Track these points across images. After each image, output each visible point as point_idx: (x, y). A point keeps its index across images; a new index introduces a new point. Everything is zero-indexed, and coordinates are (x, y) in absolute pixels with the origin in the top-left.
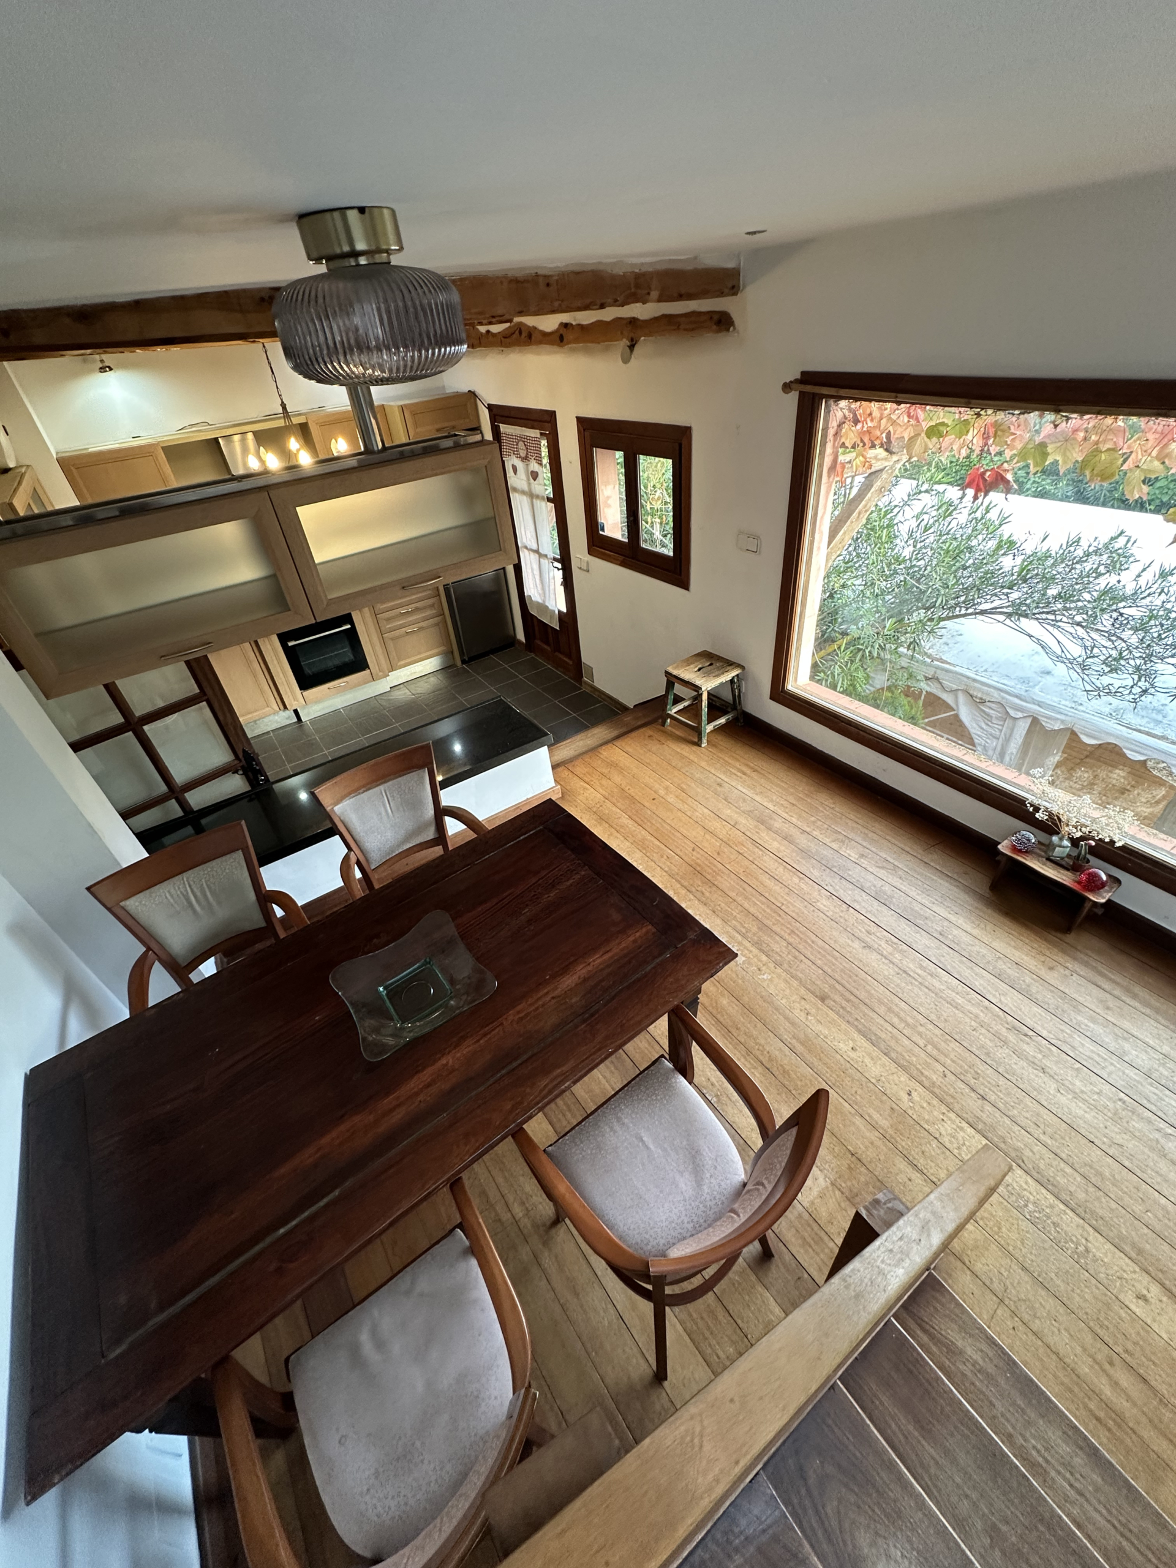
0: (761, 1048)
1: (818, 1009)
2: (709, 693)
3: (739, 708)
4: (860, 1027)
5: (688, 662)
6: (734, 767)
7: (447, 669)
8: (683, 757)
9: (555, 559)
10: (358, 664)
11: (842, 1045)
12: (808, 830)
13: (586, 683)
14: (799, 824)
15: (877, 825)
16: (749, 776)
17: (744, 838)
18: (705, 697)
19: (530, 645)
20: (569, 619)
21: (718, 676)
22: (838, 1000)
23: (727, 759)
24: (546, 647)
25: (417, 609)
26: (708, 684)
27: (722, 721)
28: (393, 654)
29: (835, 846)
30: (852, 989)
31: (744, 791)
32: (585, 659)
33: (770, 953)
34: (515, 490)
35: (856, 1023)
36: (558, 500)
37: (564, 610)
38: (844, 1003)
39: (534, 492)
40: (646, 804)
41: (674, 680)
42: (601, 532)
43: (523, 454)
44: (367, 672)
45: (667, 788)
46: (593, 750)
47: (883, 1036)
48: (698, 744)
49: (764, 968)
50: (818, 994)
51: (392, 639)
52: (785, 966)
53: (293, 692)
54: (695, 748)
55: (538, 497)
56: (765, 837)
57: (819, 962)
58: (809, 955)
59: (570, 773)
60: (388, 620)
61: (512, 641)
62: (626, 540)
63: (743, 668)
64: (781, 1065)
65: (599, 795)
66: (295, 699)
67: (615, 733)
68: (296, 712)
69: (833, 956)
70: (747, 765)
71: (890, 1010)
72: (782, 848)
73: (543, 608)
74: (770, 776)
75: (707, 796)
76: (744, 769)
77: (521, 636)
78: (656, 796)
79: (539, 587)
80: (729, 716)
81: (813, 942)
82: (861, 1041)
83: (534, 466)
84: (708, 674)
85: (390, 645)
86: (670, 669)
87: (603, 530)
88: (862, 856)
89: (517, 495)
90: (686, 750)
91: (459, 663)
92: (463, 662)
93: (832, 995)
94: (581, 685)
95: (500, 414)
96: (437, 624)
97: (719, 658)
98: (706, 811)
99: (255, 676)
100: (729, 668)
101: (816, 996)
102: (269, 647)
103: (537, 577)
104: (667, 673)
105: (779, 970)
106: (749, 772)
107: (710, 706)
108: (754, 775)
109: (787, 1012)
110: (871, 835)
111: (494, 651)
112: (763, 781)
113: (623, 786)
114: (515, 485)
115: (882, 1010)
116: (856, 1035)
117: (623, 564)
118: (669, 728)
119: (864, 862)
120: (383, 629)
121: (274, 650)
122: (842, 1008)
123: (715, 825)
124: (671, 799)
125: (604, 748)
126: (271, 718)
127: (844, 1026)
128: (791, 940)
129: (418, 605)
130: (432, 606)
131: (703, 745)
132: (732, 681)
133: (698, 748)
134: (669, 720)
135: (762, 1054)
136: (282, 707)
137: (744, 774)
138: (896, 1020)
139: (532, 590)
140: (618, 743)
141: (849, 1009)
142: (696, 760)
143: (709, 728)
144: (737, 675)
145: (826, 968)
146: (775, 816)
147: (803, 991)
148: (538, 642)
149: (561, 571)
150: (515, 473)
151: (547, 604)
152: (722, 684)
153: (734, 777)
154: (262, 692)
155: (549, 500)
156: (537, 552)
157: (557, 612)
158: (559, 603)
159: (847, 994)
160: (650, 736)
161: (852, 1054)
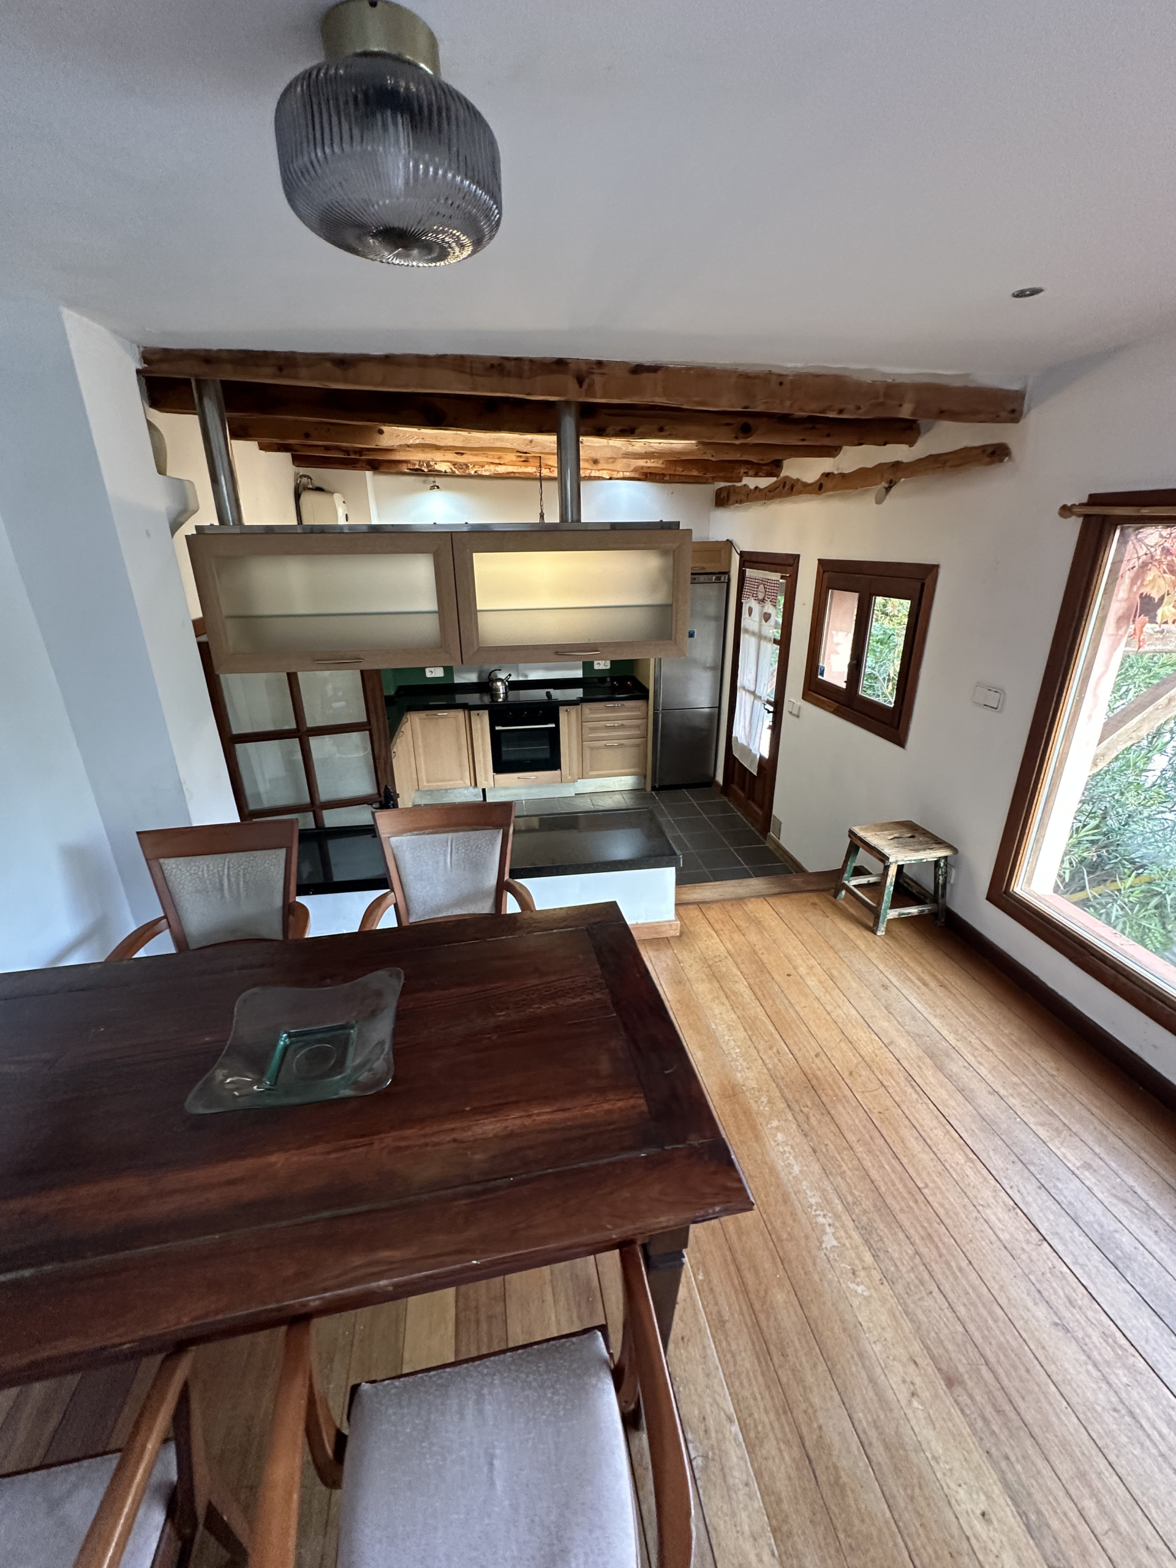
0: (810, 1411)
1: (936, 1396)
2: (900, 868)
3: (940, 901)
4: (1010, 1476)
5: (884, 827)
6: (913, 972)
7: (637, 792)
8: (846, 938)
9: (769, 702)
10: (552, 762)
11: (962, 1494)
12: (1002, 1092)
13: (771, 838)
14: (989, 1078)
15: (1127, 1129)
16: (931, 990)
17: (896, 1066)
18: (893, 872)
19: (726, 789)
20: (768, 767)
21: (917, 850)
22: (978, 1398)
23: (906, 959)
24: (740, 792)
25: (622, 726)
26: (900, 856)
27: (914, 910)
28: (587, 763)
29: (1042, 1132)
30: (1013, 1392)
31: (918, 1006)
32: (776, 811)
33: (881, 1255)
34: (747, 631)
35: (1003, 1464)
36: (784, 643)
37: (766, 755)
38: (989, 1411)
39: (763, 633)
40: (776, 976)
41: (858, 843)
42: (820, 677)
43: (761, 596)
44: (558, 772)
45: (811, 968)
46: (740, 900)
47: (1055, 1524)
48: (873, 931)
49: (862, 1274)
50: (944, 1366)
51: (592, 748)
52: (900, 1288)
53: (486, 772)
54: (867, 934)
55: (765, 638)
56: (929, 1077)
57: (962, 1311)
58: (947, 1287)
59: (701, 915)
60: (593, 729)
61: (711, 782)
62: (844, 686)
63: (955, 850)
64: (836, 1468)
65: (722, 949)
66: (487, 780)
67: (777, 890)
68: (484, 790)
69: (990, 1313)
70: (934, 976)
71: (1082, 1475)
72: (952, 1103)
73: (746, 751)
74: (962, 1000)
75: (863, 995)
76: (927, 978)
77: (720, 778)
78: (793, 972)
79: (747, 729)
80: (926, 908)
81: (960, 1269)
82: (1005, 1511)
83: (769, 608)
84: (904, 846)
85: (587, 752)
86: (857, 830)
87: (822, 674)
88: (1087, 1166)
89: (747, 636)
90: (855, 933)
91: (649, 788)
92: (654, 788)
93: (970, 1384)
94: (765, 839)
95: (750, 560)
96: (638, 746)
97: (925, 833)
98: (854, 1012)
99: (460, 749)
100: (934, 846)
101: (939, 1370)
102: (479, 726)
103: (748, 719)
104: (852, 834)
105: (886, 1289)
106: (933, 984)
107: (897, 885)
108: (938, 990)
109: (879, 1370)
110: (1112, 1139)
111: (687, 786)
112: (949, 1002)
113: (757, 948)
114: (747, 627)
115: (1065, 1469)
116: (997, 1490)
117: (836, 712)
118: (843, 902)
119: (1090, 1179)
120: (584, 737)
121: (482, 729)
122: (984, 1419)
123: (861, 1035)
124: (812, 982)
125: (752, 900)
126: (461, 790)
127: (977, 1456)
128: (923, 1250)
129: (624, 722)
130: (638, 727)
131: (879, 933)
132: (936, 863)
133: (872, 935)
134: (844, 892)
135: (810, 1425)
136: (473, 784)
137: (925, 984)
138: (1089, 1505)
139: (739, 732)
140: (771, 900)
141: (995, 1428)
142: (863, 947)
143: (893, 914)
144: (946, 858)
145: (971, 1328)
146: (955, 1055)
147: (916, 1347)
148: (735, 787)
149: (771, 714)
150: (750, 615)
151: (751, 747)
152: (920, 864)
153: (909, 983)
154: (461, 765)
155: (775, 641)
156: (753, 693)
157: (758, 757)
158: (762, 748)
159: (999, 1395)
160: (814, 904)
161: (979, 1526)
